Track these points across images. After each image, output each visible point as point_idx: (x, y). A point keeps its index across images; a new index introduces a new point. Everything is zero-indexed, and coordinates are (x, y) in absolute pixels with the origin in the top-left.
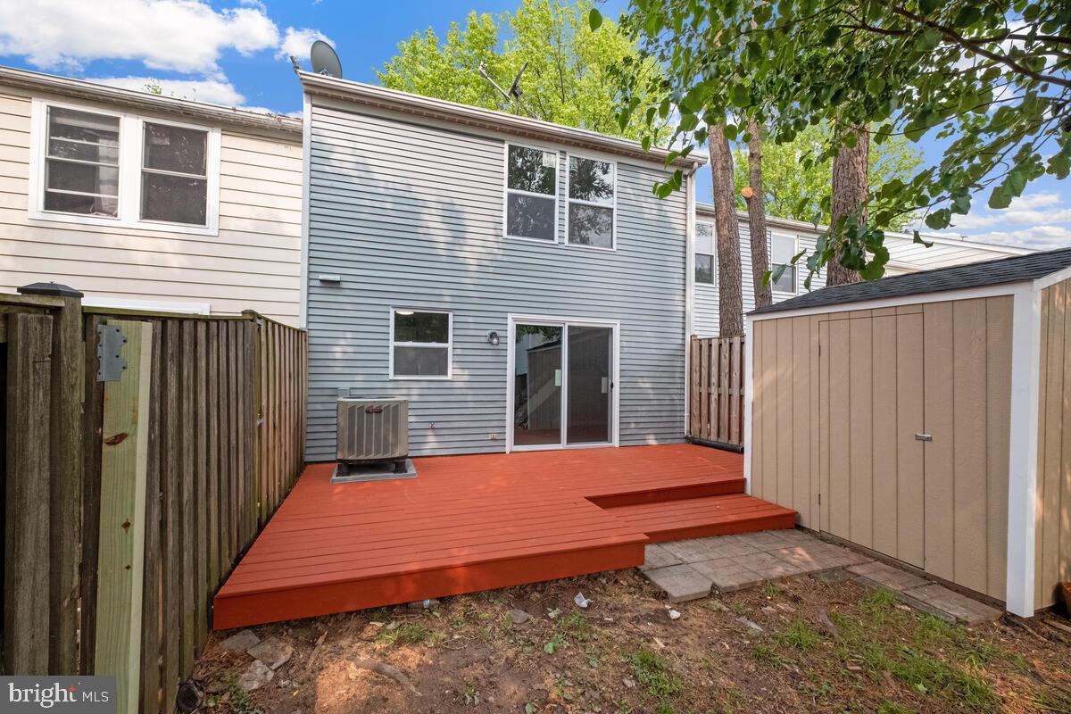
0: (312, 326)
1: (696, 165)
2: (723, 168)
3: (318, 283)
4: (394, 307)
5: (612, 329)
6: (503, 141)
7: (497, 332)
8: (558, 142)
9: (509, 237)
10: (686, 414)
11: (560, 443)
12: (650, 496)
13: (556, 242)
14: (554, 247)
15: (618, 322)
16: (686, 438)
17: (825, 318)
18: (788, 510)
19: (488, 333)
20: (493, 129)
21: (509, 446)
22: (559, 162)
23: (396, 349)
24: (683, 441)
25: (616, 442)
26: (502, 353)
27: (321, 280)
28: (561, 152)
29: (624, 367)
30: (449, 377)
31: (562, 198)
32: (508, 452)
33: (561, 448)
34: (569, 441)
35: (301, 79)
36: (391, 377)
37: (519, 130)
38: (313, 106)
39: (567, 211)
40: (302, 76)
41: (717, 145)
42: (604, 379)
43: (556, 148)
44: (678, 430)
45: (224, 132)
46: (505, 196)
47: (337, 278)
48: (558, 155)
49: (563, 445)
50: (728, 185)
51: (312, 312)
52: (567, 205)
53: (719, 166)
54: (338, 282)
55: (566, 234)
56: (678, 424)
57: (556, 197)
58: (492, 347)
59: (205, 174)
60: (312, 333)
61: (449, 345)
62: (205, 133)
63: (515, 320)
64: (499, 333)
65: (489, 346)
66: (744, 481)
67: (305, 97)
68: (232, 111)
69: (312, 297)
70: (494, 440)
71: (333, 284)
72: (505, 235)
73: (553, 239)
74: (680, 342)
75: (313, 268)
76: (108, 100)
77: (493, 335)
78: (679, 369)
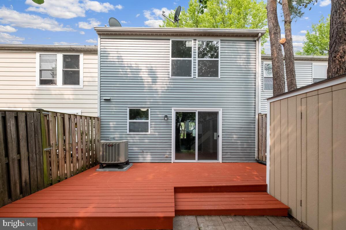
0: (102, 115)
1: (260, 34)
2: (275, 33)
3: (103, 100)
4: (129, 107)
5: (218, 112)
6: (169, 40)
7: (168, 115)
8: (192, 36)
9: (172, 77)
10: (256, 149)
11: (195, 160)
12: (213, 189)
13: (192, 77)
14: (192, 79)
15: (221, 109)
16: (256, 160)
17: (304, 96)
18: (286, 206)
19: (164, 116)
20: (165, 35)
21: (173, 160)
22: (193, 44)
23: (130, 123)
24: (255, 161)
25: (220, 160)
26: (170, 123)
27: (104, 99)
28: (194, 40)
29: (224, 128)
30: (149, 133)
31: (195, 59)
32: (172, 162)
33: (196, 162)
34: (199, 159)
35: (95, 30)
36: (128, 133)
37: (175, 34)
38: (101, 39)
39: (197, 64)
40: (95, 29)
41: (272, 24)
42: (215, 134)
43: (191, 39)
44: (252, 156)
45: (84, 54)
46: (170, 61)
47: (109, 98)
48: (193, 41)
49: (196, 161)
50: (277, 41)
51: (102, 110)
52: (197, 61)
53: (273, 33)
54: (109, 100)
55: (197, 74)
56: (252, 154)
57: (192, 59)
58: (165, 121)
59: (79, 69)
60: (102, 118)
61: (149, 121)
62: (79, 55)
63: (175, 110)
64: (168, 116)
65: (164, 121)
66: (266, 186)
67: (98, 36)
68: (84, 47)
69: (102, 105)
70: (166, 157)
71: (108, 100)
72: (170, 77)
73: (191, 76)
74: (253, 116)
75: (102, 95)
76: (53, 50)
77: (166, 116)
78: (253, 129)
